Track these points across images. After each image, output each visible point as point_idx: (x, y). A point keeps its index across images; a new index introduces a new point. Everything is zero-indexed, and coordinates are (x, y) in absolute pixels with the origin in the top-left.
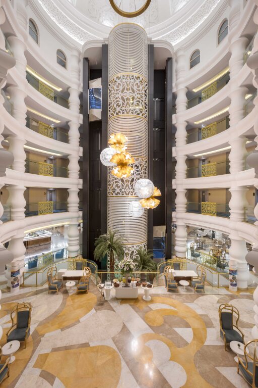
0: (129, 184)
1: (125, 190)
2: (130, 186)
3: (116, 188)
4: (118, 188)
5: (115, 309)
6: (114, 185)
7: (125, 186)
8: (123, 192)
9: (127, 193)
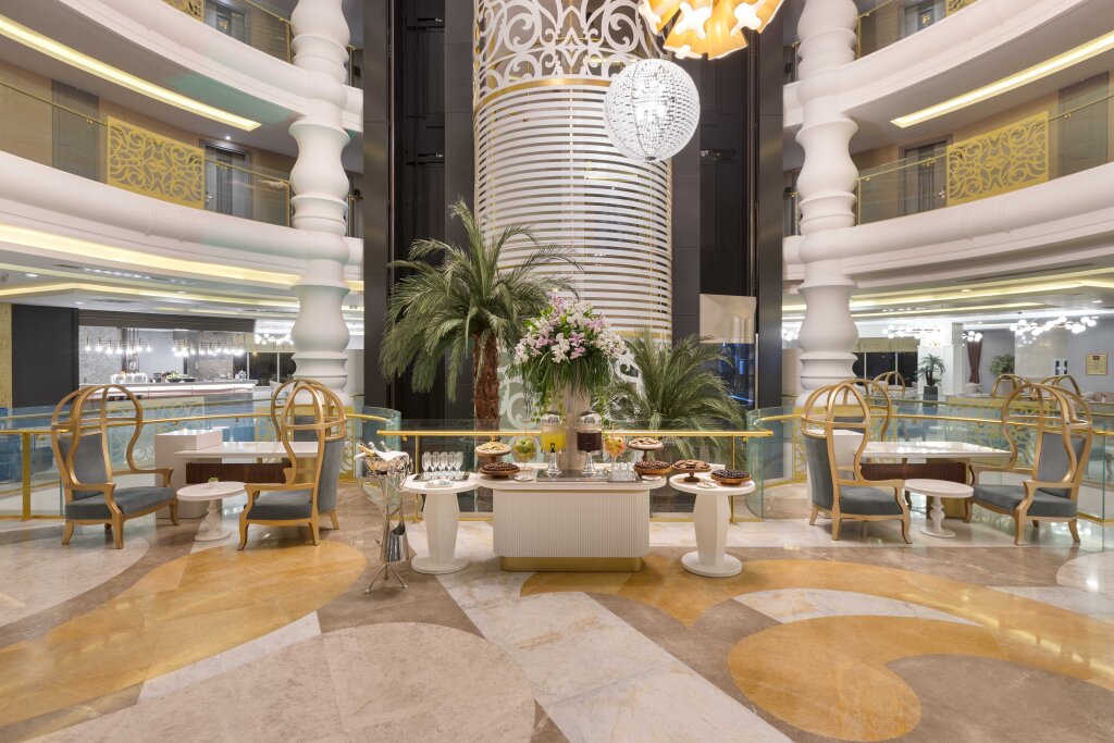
0: (582, 15)
1: (562, 47)
2: (585, 25)
3: (515, 46)
4: (522, 42)
5: (475, 617)
6: (504, 33)
7: (559, 25)
8: (549, 58)
9: (572, 62)
